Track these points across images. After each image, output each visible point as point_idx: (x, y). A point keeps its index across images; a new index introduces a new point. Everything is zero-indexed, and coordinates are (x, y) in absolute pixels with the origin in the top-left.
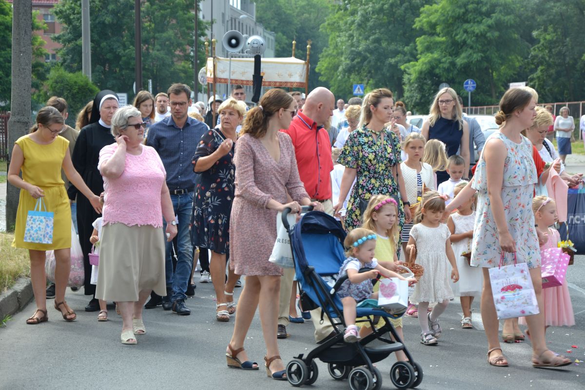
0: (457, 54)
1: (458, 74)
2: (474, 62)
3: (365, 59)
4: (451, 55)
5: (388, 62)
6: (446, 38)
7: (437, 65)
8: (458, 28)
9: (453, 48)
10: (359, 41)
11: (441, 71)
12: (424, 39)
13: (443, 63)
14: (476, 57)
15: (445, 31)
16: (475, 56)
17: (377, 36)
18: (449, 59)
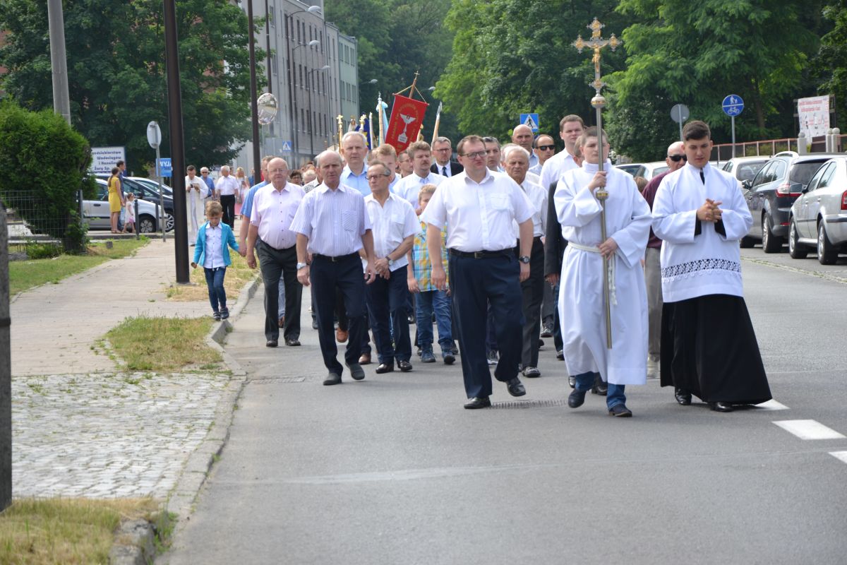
0: (695, 53)
1: (698, 88)
2: (727, 66)
3: (527, 70)
4: (684, 56)
5: (566, 74)
6: (674, 26)
7: (662, 73)
8: (696, 7)
9: (688, 43)
10: (516, 40)
11: (669, 84)
12: (636, 30)
13: (671, 69)
14: (731, 56)
15: (674, 14)
16: (729, 54)
17: (545, 29)
18: (684, 62)
